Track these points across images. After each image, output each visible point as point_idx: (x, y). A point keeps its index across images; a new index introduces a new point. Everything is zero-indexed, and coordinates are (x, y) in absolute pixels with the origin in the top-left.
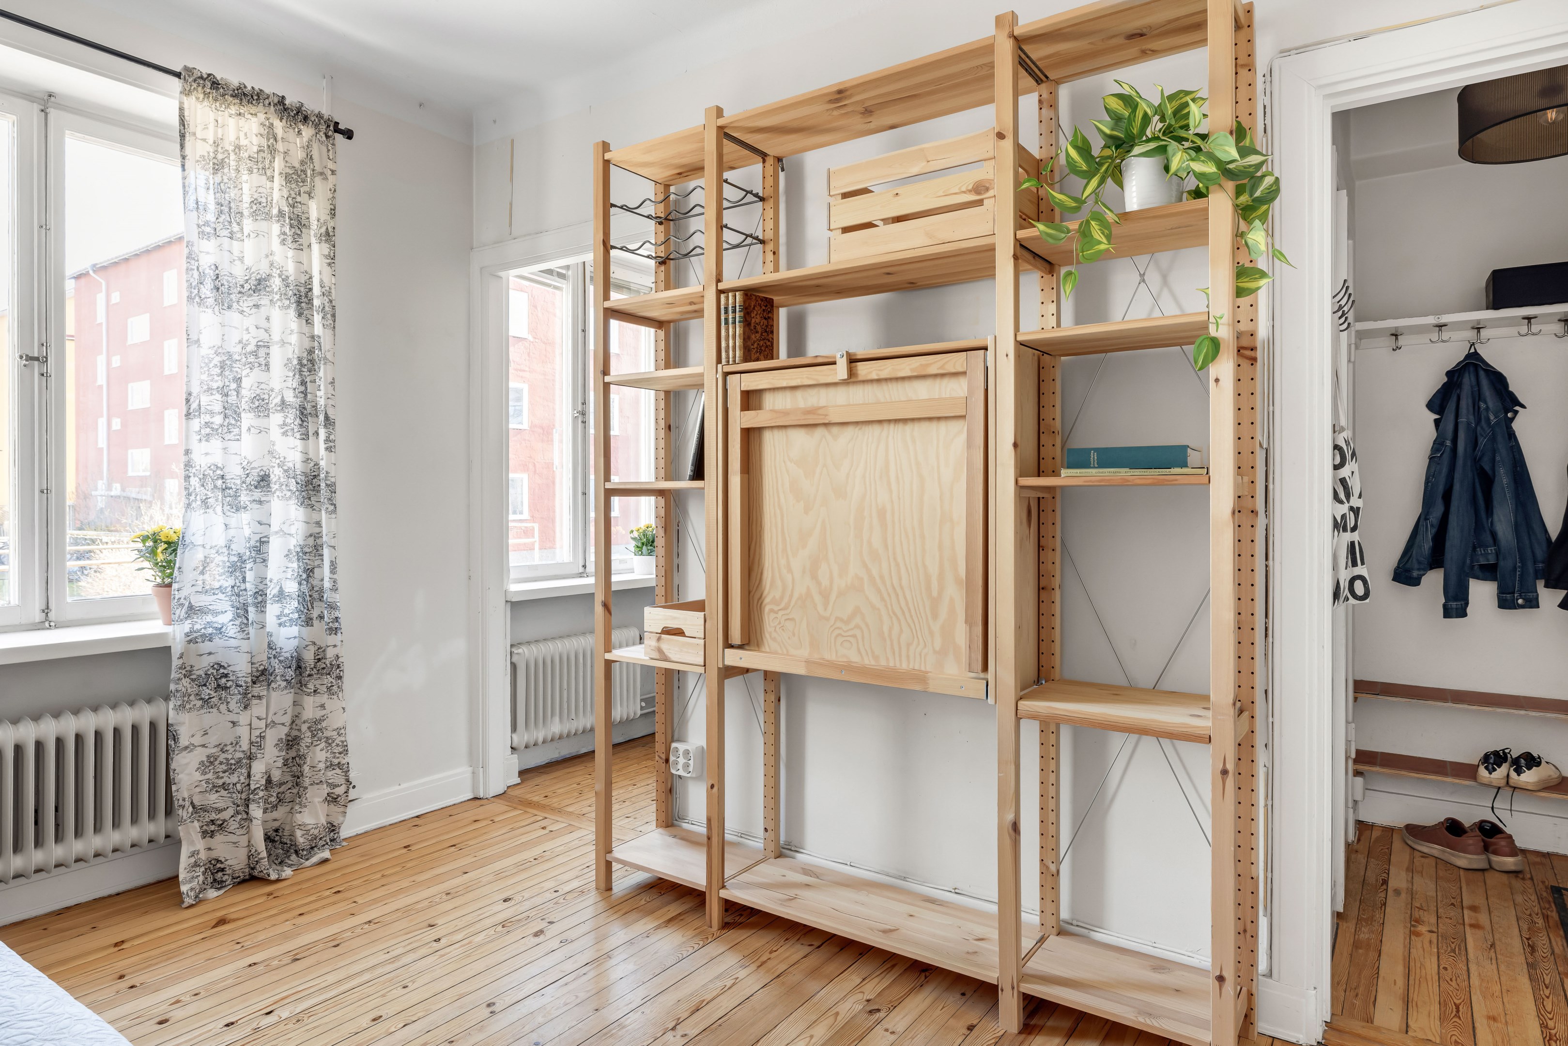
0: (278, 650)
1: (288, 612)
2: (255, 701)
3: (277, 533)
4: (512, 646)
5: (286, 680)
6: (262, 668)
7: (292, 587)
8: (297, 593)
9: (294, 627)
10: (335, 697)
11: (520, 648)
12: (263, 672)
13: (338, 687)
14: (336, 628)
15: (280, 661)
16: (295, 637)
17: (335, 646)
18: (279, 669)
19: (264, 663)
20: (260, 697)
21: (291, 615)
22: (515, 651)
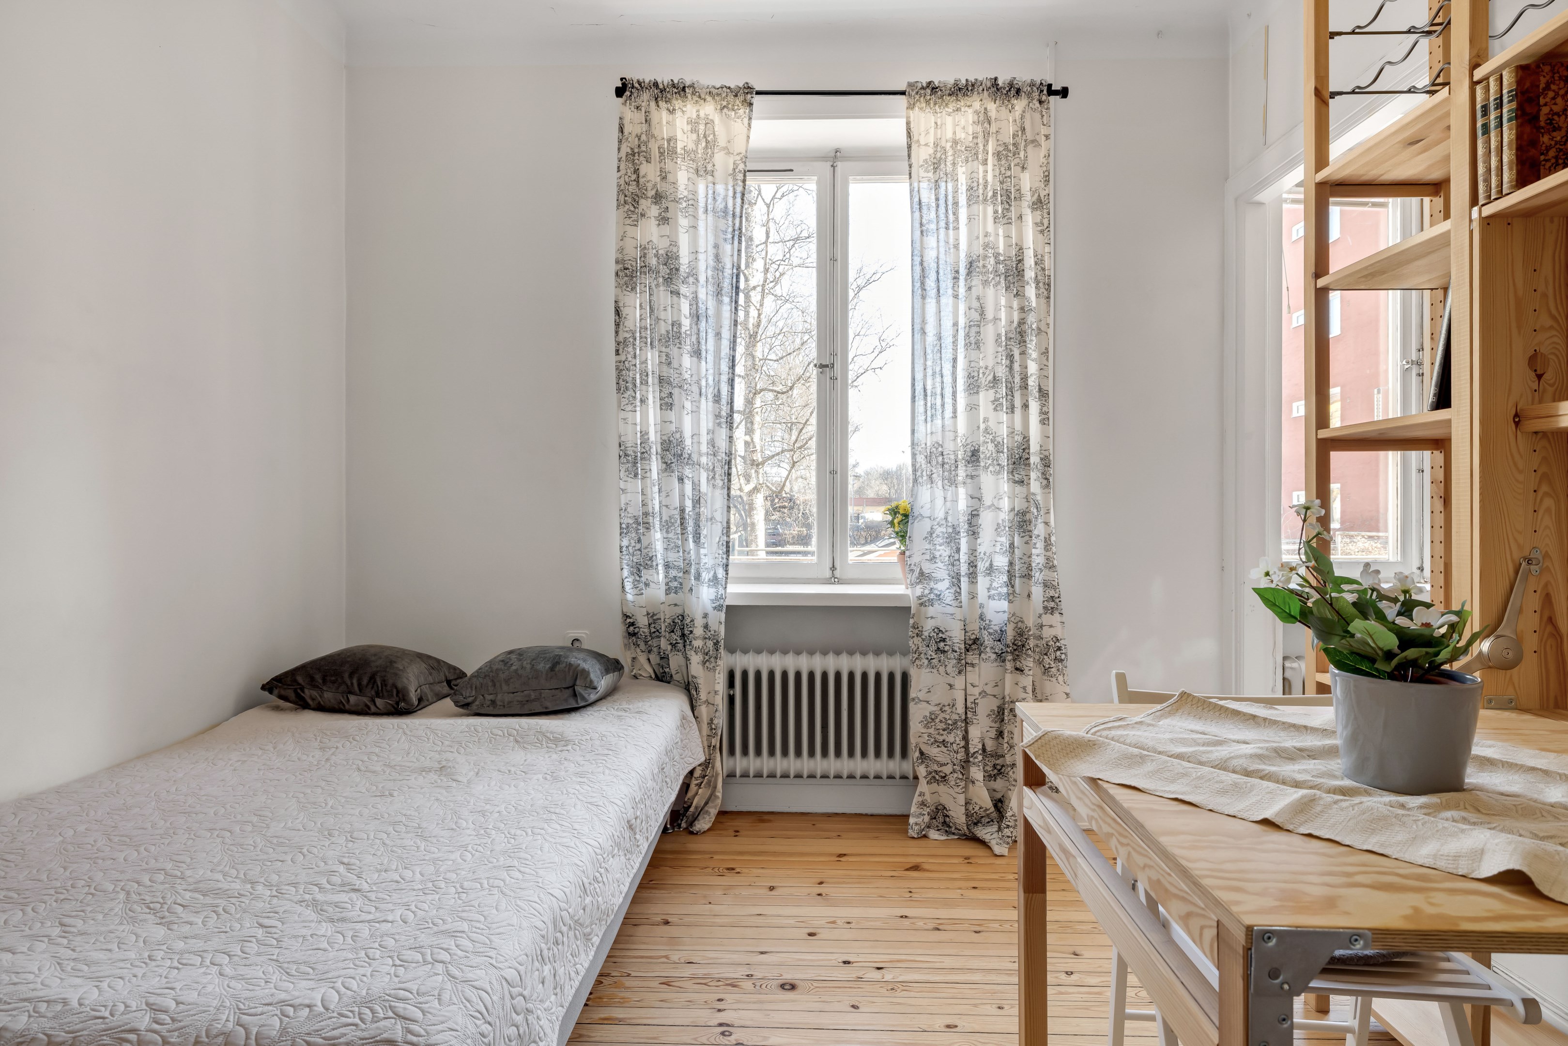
0: (987, 622)
1: (997, 586)
2: (969, 668)
3: (989, 507)
4: (1285, 658)
5: (996, 653)
6: (973, 637)
7: (1001, 561)
8: (1006, 568)
9: (1002, 601)
10: (1054, 679)
11: (1295, 662)
12: (975, 641)
13: (1058, 670)
14: (1052, 608)
15: (990, 634)
16: (1004, 612)
17: (1051, 626)
18: (988, 641)
19: (976, 632)
20: (973, 665)
21: (999, 589)
22: (1287, 664)
